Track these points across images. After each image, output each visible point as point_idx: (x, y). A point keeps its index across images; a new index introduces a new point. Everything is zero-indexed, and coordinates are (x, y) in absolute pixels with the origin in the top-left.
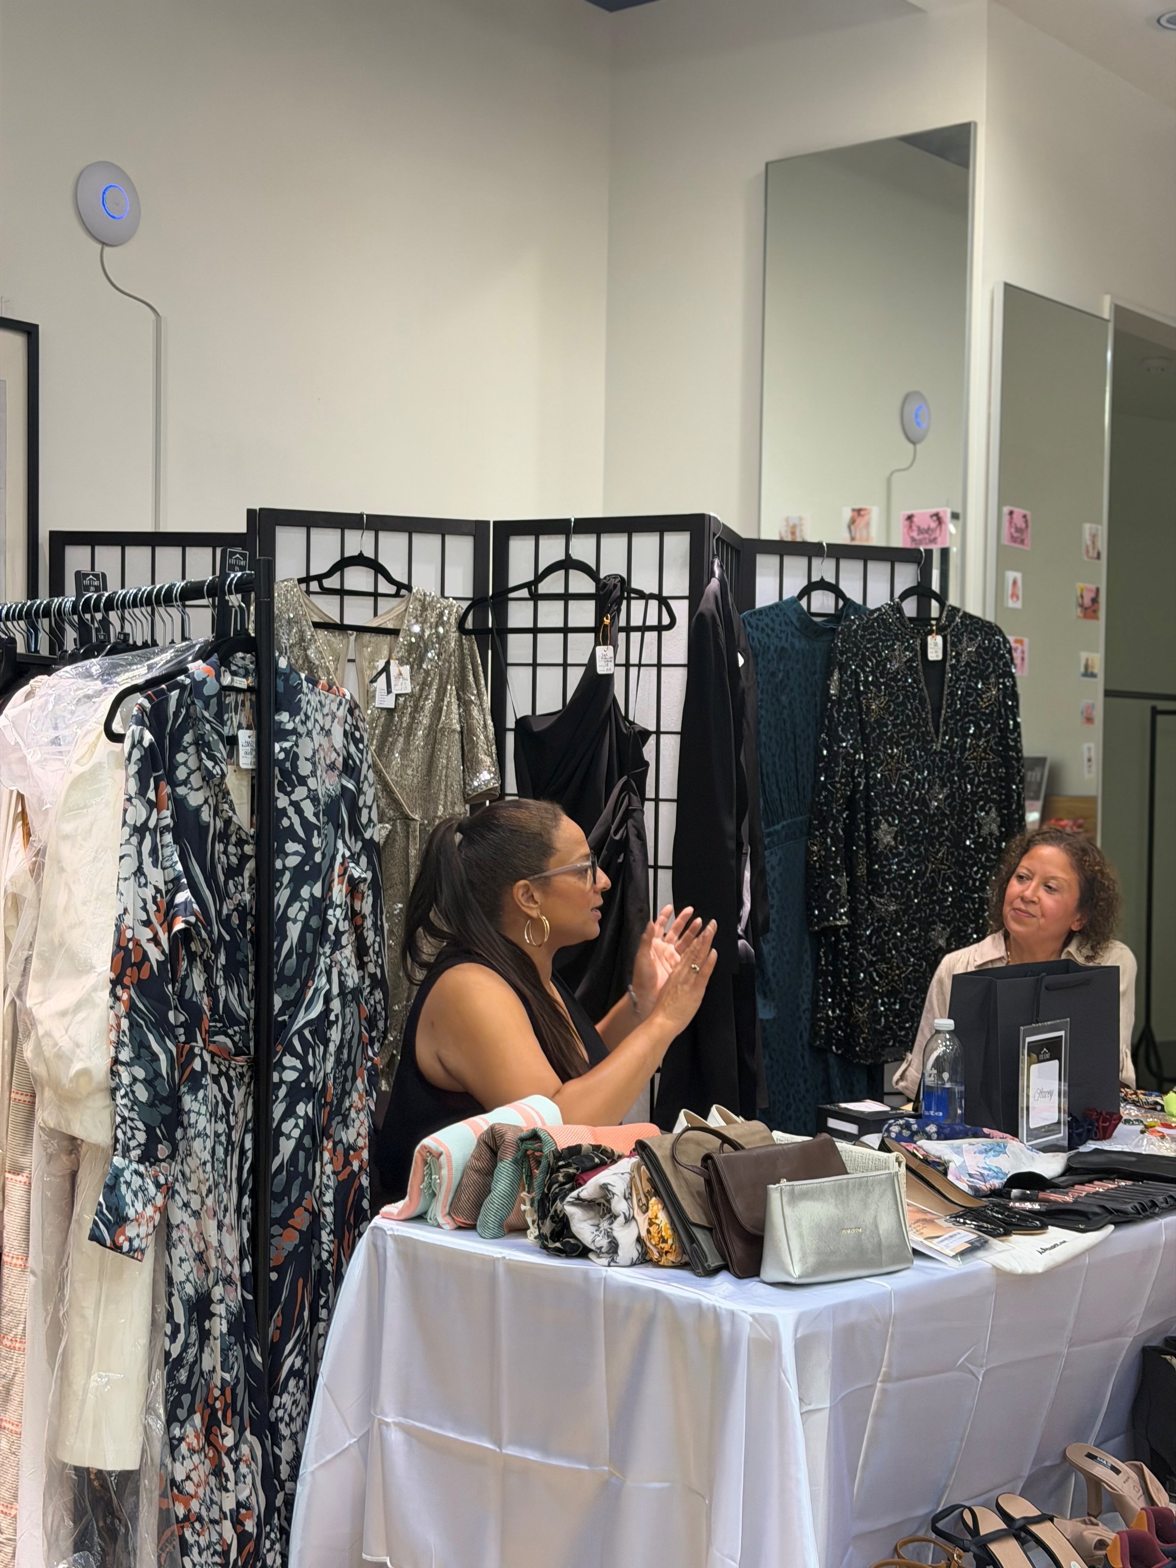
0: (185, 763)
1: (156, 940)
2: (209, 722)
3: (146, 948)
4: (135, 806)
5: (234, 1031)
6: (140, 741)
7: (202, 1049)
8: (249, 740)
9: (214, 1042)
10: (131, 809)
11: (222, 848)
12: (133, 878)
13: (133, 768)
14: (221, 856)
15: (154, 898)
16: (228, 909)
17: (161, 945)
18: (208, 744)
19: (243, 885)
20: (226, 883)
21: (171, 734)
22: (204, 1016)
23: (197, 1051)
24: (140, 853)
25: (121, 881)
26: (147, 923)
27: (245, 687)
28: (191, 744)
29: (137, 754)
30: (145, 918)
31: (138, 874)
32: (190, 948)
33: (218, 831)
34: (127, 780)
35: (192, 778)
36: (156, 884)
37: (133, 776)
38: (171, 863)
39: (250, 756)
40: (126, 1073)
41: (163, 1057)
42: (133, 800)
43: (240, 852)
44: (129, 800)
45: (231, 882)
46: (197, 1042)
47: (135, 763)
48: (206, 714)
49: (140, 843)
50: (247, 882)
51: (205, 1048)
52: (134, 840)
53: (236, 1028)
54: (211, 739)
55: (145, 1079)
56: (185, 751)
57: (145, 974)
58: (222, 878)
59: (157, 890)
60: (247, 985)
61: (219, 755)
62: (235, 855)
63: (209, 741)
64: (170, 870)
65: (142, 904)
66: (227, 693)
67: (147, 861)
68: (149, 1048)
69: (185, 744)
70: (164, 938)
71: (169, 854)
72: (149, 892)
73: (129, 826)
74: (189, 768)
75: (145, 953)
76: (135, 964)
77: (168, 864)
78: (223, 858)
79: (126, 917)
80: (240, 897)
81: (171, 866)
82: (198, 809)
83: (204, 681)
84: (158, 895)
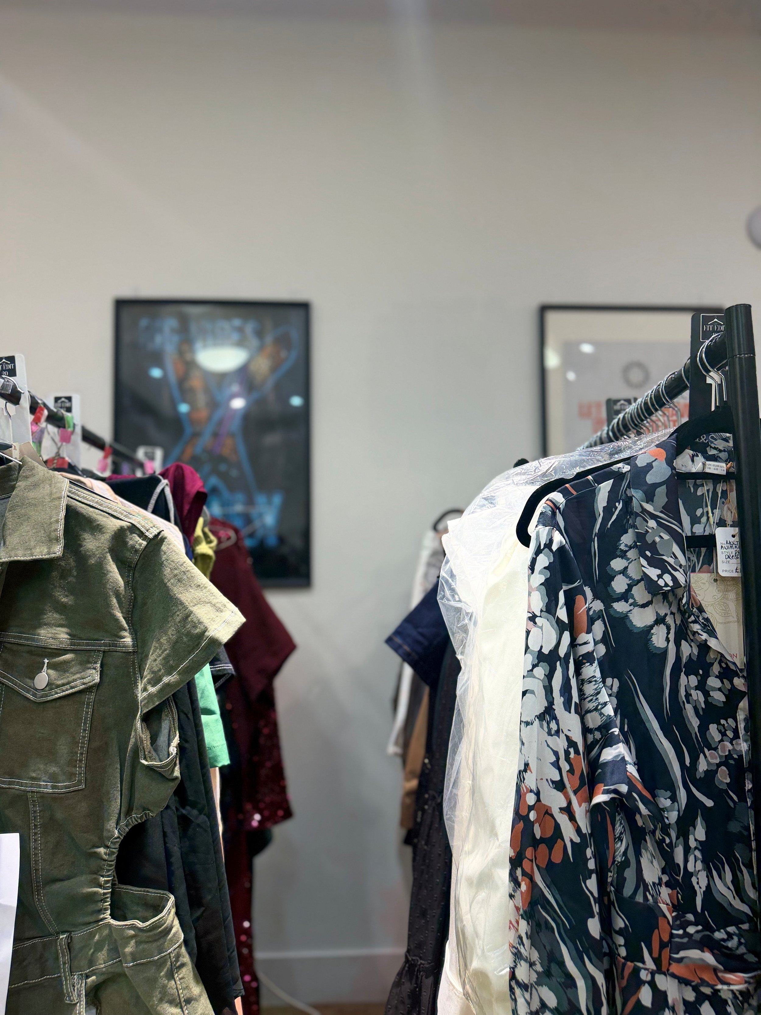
0: (624, 572)
1: (568, 810)
2: (654, 517)
3: (559, 821)
4: (541, 628)
5: (728, 933)
6: (549, 545)
7: (653, 974)
8: (732, 540)
9: (680, 960)
10: (534, 631)
11: (693, 680)
12: (537, 722)
13: (539, 578)
14: (693, 692)
15: (567, 753)
16: (709, 763)
17: (576, 822)
18: (653, 547)
19: (736, 731)
20: (704, 728)
21: (600, 535)
22: (661, 921)
23: (644, 975)
24: (549, 690)
25: (523, 724)
26: (559, 786)
27: (724, 473)
28: (631, 548)
29: (543, 561)
30: (557, 778)
31: (547, 717)
32: (636, 822)
33: (684, 660)
34: (529, 594)
35: (635, 590)
36: (569, 734)
37: (538, 589)
38: (595, 704)
39: (734, 561)
40: (523, 1000)
41: (581, 984)
42: (537, 620)
43: (729, 686)
44: (533, 618)
45: (713, 728)
46: (644, 962)
47: (540, 573)
48: (649, 507)
49: (550, 676)
50: (741, 726)
51: (659, 970)
52: (540, 672)
53: (731, 929)
54: (657, 539)
55: (556, 1009)
56: (623, 555)
57: (557, 858)
58: (695, 722)
59: (571, 743)
60: (749, 866)
61: (671, 561)
62: (720, 689)
63: (654, 542)
64: (595, 714)
65: (554, 759)
66: (699, 482)
67: (559, 701)
68: (562, 964)
69: (622, 547)
70: (580, 811)
71: (592, 692)
72: (560, 744)
73: (532, 653)
74: (630, 578)
75: (557, 827)
76: (542, 840)
77: (591, 706)
78: (697, 696)
79: (527, 775)
80: (730, 747)
81: (596, 709)
82: (647, 631)
83: (649, 466)
84: (572, 750)
